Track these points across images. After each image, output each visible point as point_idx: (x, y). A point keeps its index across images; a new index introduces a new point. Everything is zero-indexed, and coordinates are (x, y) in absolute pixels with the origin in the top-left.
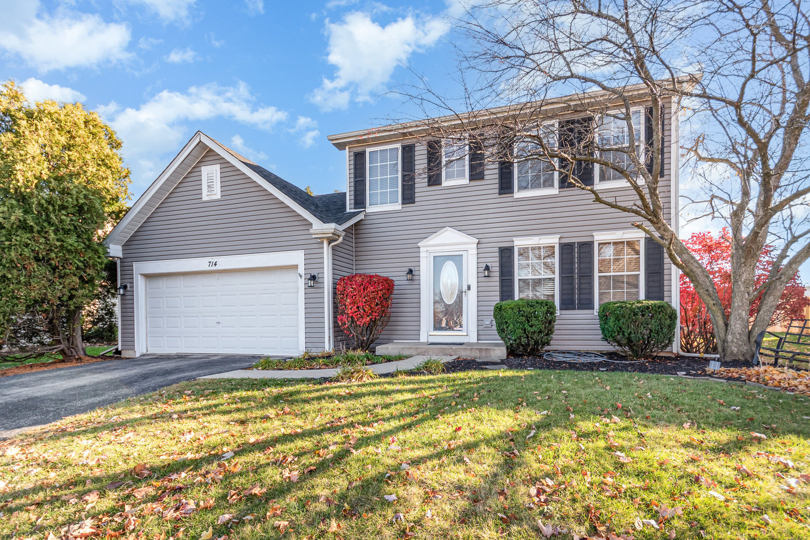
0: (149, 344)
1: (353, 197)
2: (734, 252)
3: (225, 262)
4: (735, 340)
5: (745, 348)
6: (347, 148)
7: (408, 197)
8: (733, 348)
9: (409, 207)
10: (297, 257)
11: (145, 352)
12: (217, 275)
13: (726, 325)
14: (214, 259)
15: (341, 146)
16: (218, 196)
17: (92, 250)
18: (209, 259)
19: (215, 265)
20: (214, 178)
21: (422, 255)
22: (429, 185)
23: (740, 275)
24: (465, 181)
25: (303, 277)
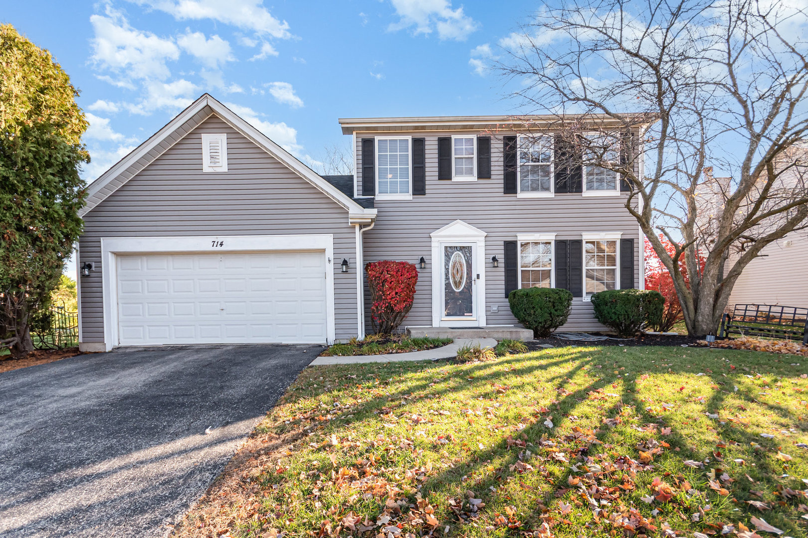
0: (121, 335)
1: (361, 184)
2: (689, 253)
3: (232, 243)
4: (705, 320)
5: (712, 325)
6: (354, 133)
7: (419, 188)
8: (704, 326)
9: (420, 198)
10: (325, 241)
11: (116, 344)
12: (220, 256)
13: (696, 309)
14: (220, 239)
15: (347, 131)
16: (224, 168)
17: (72, 220)
18: (213, 238)
19: (221, 245)
20: (220, 148)
21: (433, 244)
22: (439, 179)
23: (709, 271)
24: (474, 178)
25: (332, 262)
